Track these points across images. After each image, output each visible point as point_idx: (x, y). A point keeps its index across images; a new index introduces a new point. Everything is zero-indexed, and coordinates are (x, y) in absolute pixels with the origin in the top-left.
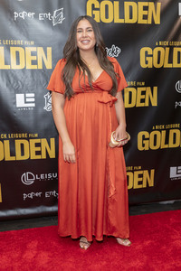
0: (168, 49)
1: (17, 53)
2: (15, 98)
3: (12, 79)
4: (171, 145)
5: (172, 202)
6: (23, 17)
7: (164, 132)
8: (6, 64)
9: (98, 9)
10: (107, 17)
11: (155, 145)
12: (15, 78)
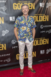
0: (37, 16)
4: (40, 44)
5: (42, 61)
7: (38, 40)
9: (17, 6)
10: (19, 8)
11: (35, 44)
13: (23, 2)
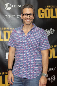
1: (7, 33)
2: (6, 54)
3: (4, 46)
6: (9, 17)
8: (2, 38)
9: (44, 12)
10: (48, 16)
12: (6, 45)
13: (54, 7)
